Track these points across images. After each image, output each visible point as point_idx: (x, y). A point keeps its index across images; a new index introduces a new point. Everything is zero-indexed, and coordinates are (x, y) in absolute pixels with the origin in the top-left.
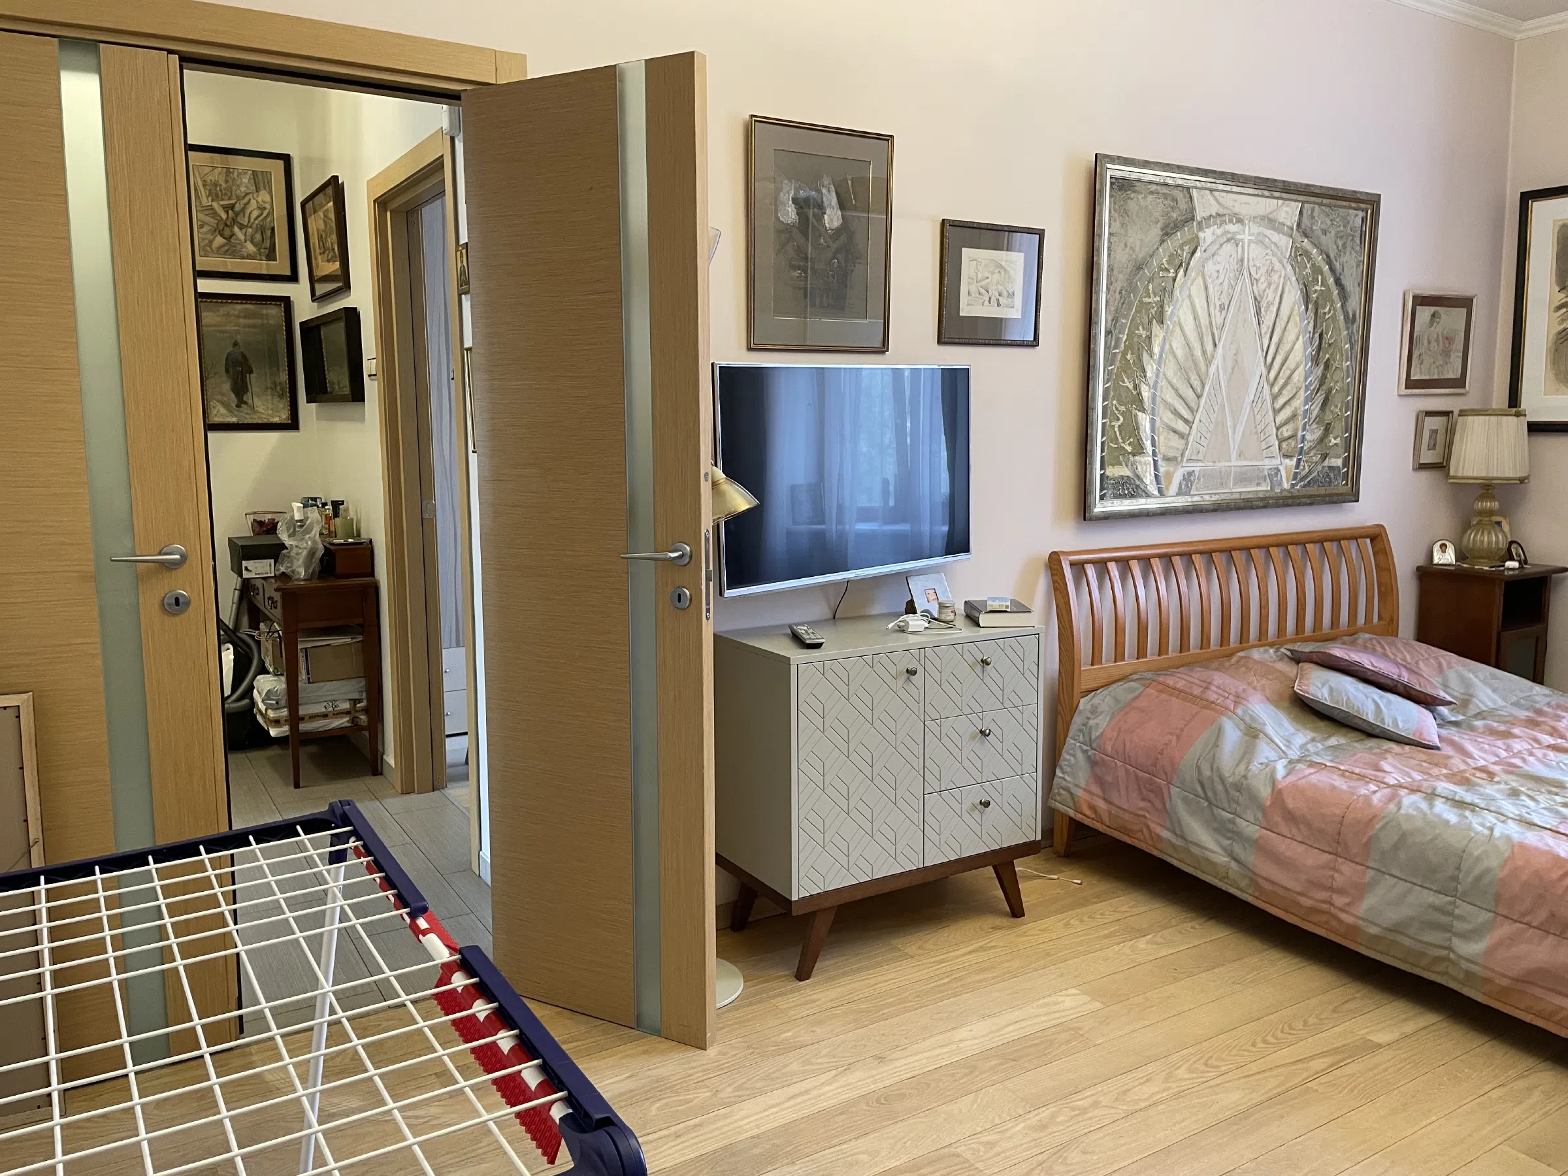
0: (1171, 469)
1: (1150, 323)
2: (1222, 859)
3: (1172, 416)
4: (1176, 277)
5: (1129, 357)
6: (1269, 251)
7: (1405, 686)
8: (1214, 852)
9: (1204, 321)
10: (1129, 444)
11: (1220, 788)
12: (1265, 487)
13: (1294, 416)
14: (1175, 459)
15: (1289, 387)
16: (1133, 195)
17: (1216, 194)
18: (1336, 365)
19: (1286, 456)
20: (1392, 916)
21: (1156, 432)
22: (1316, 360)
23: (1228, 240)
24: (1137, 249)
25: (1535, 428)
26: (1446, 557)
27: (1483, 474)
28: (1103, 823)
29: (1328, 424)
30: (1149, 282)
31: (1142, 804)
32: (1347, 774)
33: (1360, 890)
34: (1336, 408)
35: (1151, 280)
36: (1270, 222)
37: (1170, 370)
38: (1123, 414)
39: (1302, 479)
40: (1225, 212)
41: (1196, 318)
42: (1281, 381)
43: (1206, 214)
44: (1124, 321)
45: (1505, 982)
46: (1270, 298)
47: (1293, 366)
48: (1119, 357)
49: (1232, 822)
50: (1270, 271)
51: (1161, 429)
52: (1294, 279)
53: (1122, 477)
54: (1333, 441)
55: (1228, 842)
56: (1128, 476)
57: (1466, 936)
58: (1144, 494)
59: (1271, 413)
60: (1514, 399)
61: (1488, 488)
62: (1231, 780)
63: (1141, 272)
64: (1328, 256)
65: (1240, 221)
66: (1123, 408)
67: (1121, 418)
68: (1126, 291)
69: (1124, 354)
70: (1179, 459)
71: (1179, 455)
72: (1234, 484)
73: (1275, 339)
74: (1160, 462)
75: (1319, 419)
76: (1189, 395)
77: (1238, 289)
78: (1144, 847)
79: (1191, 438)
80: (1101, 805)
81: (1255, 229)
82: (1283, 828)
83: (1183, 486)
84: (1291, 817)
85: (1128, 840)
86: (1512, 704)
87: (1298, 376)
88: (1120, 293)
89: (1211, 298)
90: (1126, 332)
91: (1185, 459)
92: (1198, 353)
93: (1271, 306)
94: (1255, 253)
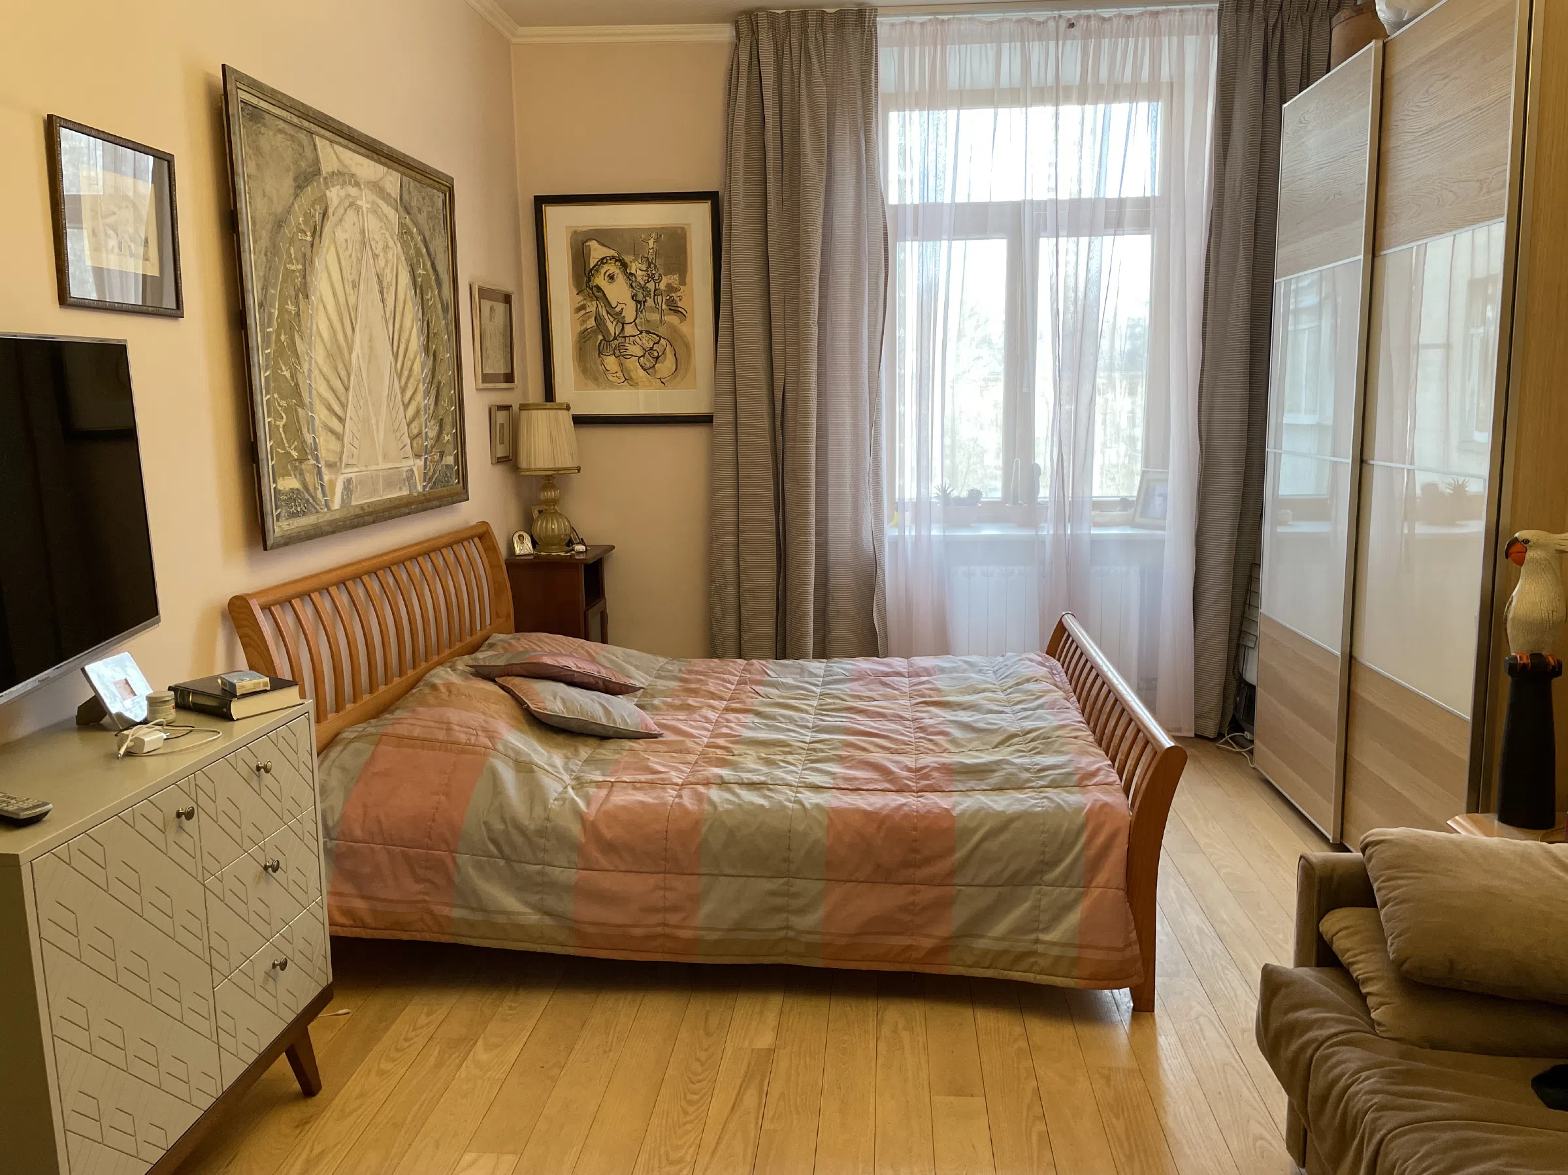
0: (333, 477)
1: (297, 297)
2: (529, 917)
3: (327, 412)
4: (313, 241)
5: (282, 338)
6: (382, 224)
8: (521, 914)
9: (342, 300)
10: (295, 449)
11: (517, 839)
12: (405, 492)
13: (418, 412)
14: (335, 464)
15: (412, 380)
16: (263, 130)
17: (336, 147)
18: (441, 356)
19: (418, 456)
20: (732, 915)
21: (317, 433)
22: (427, 349)
23: (351, 205)
24: (275, 199)
25: (581, 421)
26: (523, 547)
27: (551, 466)
29: (442, 419)
30: (290, 245)
31: (419, 887)
32: (638, 785)
33: (695, 900)
34: (444, 402)
35: (291, 241)
36: (377, 188)
37: (320, 355)
38: (285, 410)
39: (430, 479)
40: (345, 170)
41: (335, 294)
42: (406, 373)
43: (330, 170)
44: (273, 291)
45: (844, 941)
46: (389, 279)
47: (412, 358)
48: (274, 337)
49: (540, 873)
50: (386, 248)
51: (320, 429)
52: (403, 258)
53: (293, 491)
54: (447, 438)
55: (538, 897)
56: (297, 489)
57: (801, 911)
58: (314, 510)
59: (402, 407)
60: (549, 394)
61: (551, 479)
62: (530, 827)
63: (282, 231)
64: (424, 237)
65: (357, 184)
66: (283, 403)
67: (284, 417)
68: (271, 253)
69: (278, 334)
70: (339, 464)
71: (337, 460)
72: (384, 491)
73: (397, 326)
74: (324, 470)
75: (434, 415)
76: (338, 385)
77: (364, 262)
78: (428, 937)
79: (346, 440)
80: (359, 904)
81: (370, 196)
82: (605, 864)
83: (345, 497)
84: (610, 847)
85: (408, 936)
87: (417, 367)
88: (266, 255)
89: (344, 274)
90: (277, 307)
91: (343, 465)
92: (340, 336)
93: (391, 288)
94: (372, 223)
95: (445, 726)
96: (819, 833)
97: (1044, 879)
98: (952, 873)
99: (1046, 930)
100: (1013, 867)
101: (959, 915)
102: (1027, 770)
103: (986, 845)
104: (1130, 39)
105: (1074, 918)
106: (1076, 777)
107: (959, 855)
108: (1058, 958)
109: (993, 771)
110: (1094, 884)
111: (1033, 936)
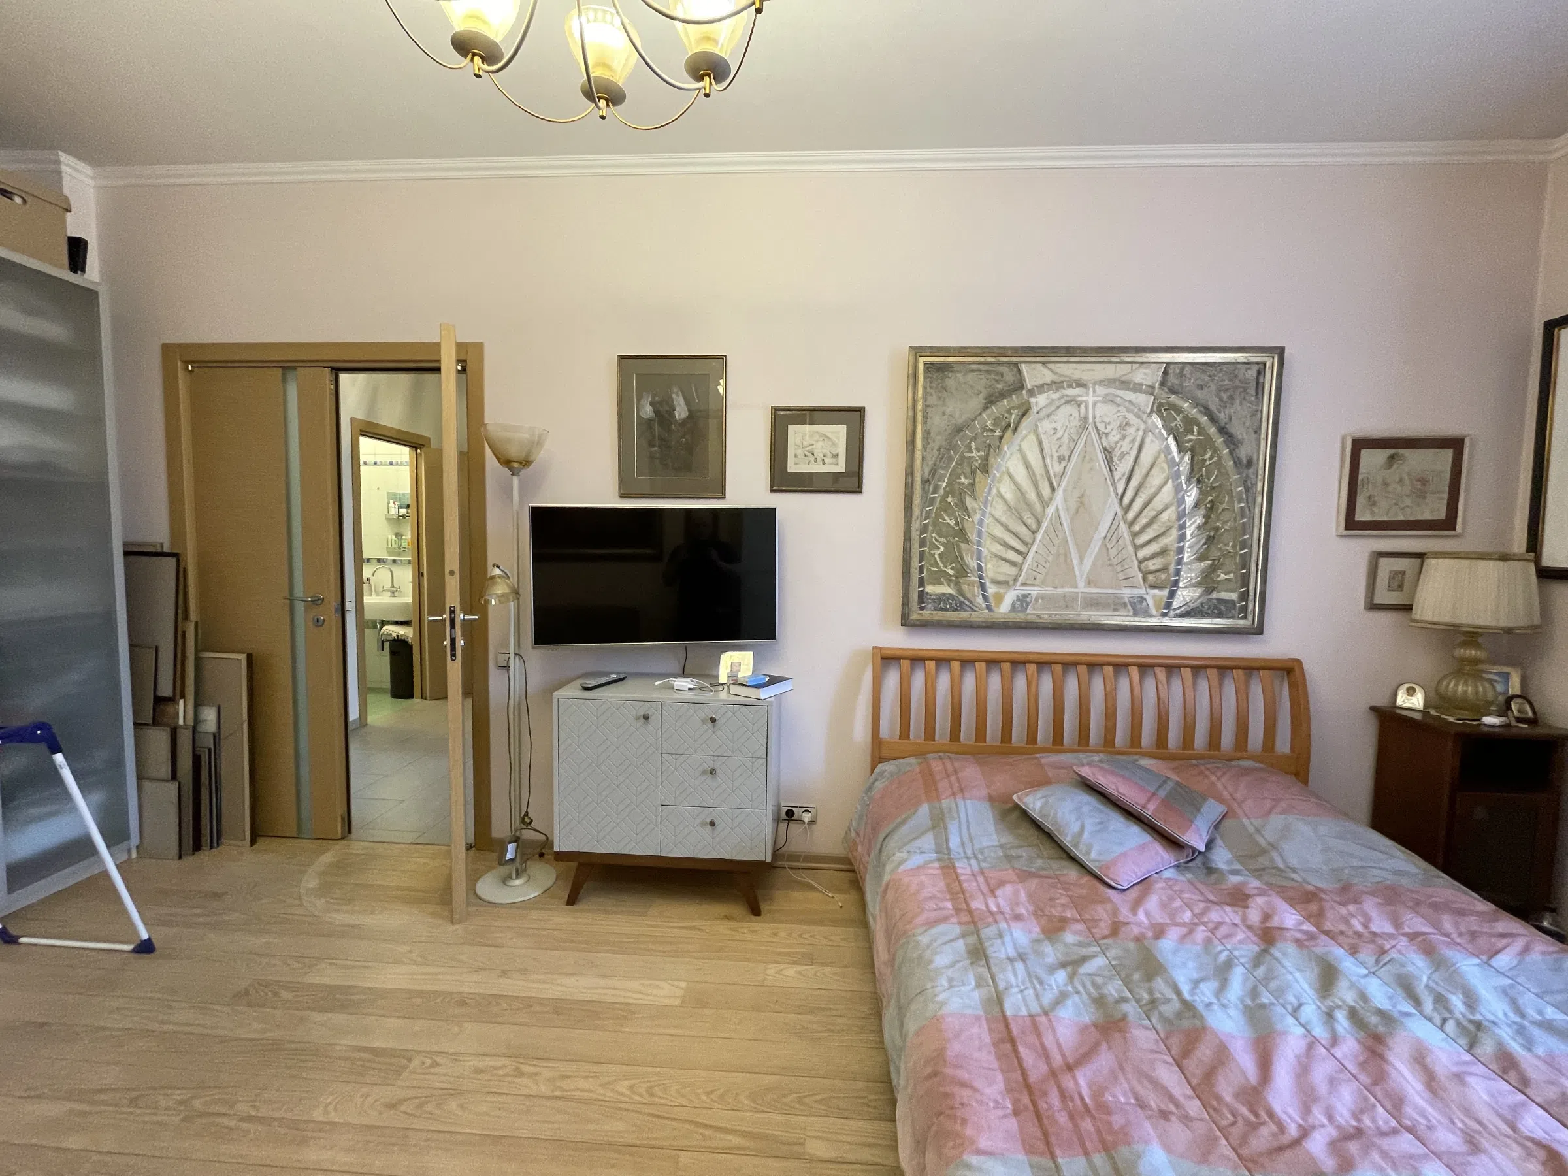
3: (1000, 548)
4: (1003, 435)
5: (949, 500)
6: (1121, 408)
9: (1038, 470)
10: (952, 569)
13: (1163, 552)
15: (1155, 526)
16: (950, 375)
17: (1050, 366)
18: (1224, 506)
19: (1152, 587)
21: (984, 561)
23: (1067, 402)
26: (1412, 701)
29: (1216, 561)
30: (971, 441)
34: (1227, 545)
35: (974, 439)
36: (1122, 383)
37: (999, 510)
38: (944, 544)
39: (1177, 608)
40: (1062, 379)
41: (1027, 466)
42: (1143, 520)
43: (1039, 382)
44: (943, 472)
46: (1125, 448)
47: (1160, 507)
48: (938, 500)
50: (1125, 426)
51: (988, 557)
52: (1158, 431)
53: (944, 594)
54: (1223, 576)
56: (950, 594)
58: (970, 610)
59: (1130, 549)
61: (1471, 635)
64: (1207, 409)
65: (1082, 385)
66: (943, 540)
68: (946, 449)
69: (944, 498)
70: (1011, 583)
71: (1010, 579)
72: (1083, 608)
74: (988, 584)
75: (1202, 556)
76: (1022, 530)
77: (1082, 442)
79: (1025, 567)
81: (1101, 390)
83: (1017, 606)
84: (885, 908)
87: (1168, 516)
88: (939, 450)
89: (1047, 451)
90: (946, 480)
91: (1019, 584)
93: (1127, 456)
94: (1105, 413)
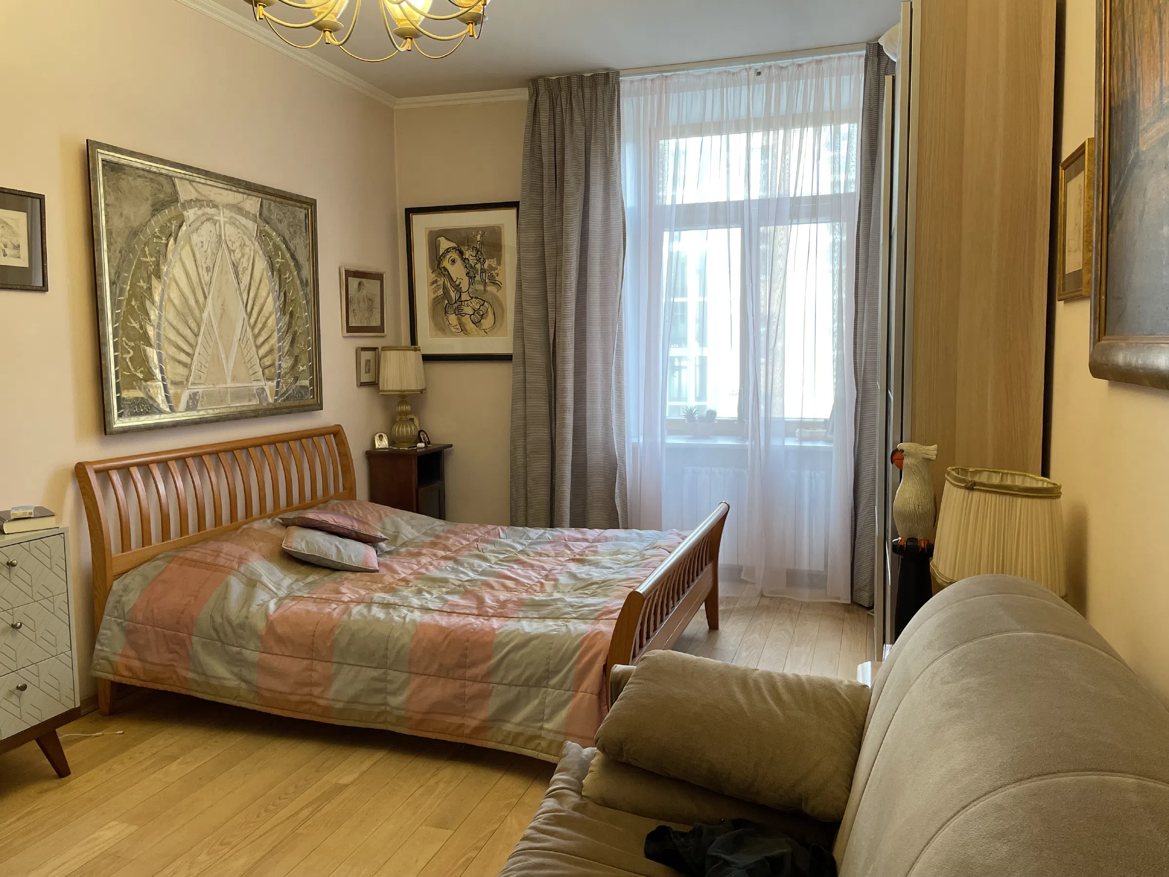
0: (179, 391)
1: (149, 278)
2: (232, 682)
3: (174, 350)
4: (168, 243)
5: (133, 303)
6: (239, 230)
7: (356, 532)
8: (229, 679)
9: (195, 279)
10: (141, 372)
11: (228, 629)
12: (255, 402)
13: (271, 351)
14: (182, 383)
15: (266, 330)
16: (123, 176)
17: (194, 184)
18: (298, 315)
19: (268, 379)
20: (351, 691)
21: (164, 363)
22: (283, 310)
23: (208, 220)
24: (132, 218)
25: (427, 358)
26: (382, 444)
27: (399, 389)
28: (139, 679)
29: (297, 357)
30: (145, 246)
31: (171, 656)
32: (318, 600)
33: (329, 679)
34: (301, 344)
35: (146, 244)
36: (238, 209)
37: (171, 314)
38: (132, 348)
39: (282, 395)
40: (203, 198)
41: (187, 275)
42: (259, 325)
43: (188, 198)
44: (126, 275)
45: (419, 717)
46: (245, 265)
47: (267, 315)
48: (125, 303)
49: (240, 653)
50: (243, 246)
51: (167, 361)
52: (261, 252)
53: (137, 398)
54: (301, 369)
55: (236, 670)
56: (142, 398)
57: (394, 693)
58: (157, 411)
59: (254, 348)
60: (414, 340)
61: (403, 397)
62: (236, 622)
63: (137, 237)
64: (284, 239)
65: (215, 206)
66: (132, 344)
67: (132, 352)
68: (126, 251)
69: (129, 301)
70: (185, 382)
71: (184, 380)
72: (232, 401)
73: (252, 295)
74: (169, 386)
75: (290, 353)
76: (188, 333)
77: (220, 255)
78: (174, 689)
79: (193, 367)
80: (136, 664)
81: (228, 213)
82: (276, 650)
83: (190, 404)
84: (281, 640)
85: (161, 687)
86: (423, 534)
87: (271, 322)
88: (120, 252)
89: (199, 262)
90: (129, 284)
91: (190, 383)
92: (192, 302)
93: (246, 271)
94: (230, 231)
95: (215, 554)
96: (406, 639)
97: (549, 683)
98: (489, 673)
99: (549, 719)
100: (527, 673)
101: (493, 705)
102: (572, 606)
103: (512, 656)
104: (801, 81)
105: (563, 714)
106: (597, 614)
107: (493, 661)
108: (551, 742)
109: (550, 605)
110: (579, 690)
111: (539, 725)
